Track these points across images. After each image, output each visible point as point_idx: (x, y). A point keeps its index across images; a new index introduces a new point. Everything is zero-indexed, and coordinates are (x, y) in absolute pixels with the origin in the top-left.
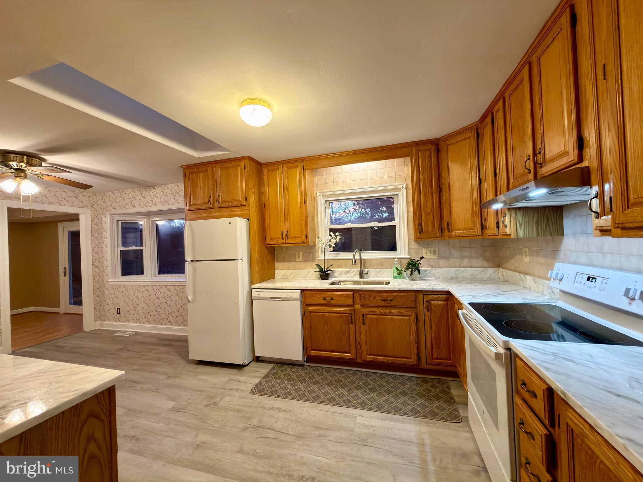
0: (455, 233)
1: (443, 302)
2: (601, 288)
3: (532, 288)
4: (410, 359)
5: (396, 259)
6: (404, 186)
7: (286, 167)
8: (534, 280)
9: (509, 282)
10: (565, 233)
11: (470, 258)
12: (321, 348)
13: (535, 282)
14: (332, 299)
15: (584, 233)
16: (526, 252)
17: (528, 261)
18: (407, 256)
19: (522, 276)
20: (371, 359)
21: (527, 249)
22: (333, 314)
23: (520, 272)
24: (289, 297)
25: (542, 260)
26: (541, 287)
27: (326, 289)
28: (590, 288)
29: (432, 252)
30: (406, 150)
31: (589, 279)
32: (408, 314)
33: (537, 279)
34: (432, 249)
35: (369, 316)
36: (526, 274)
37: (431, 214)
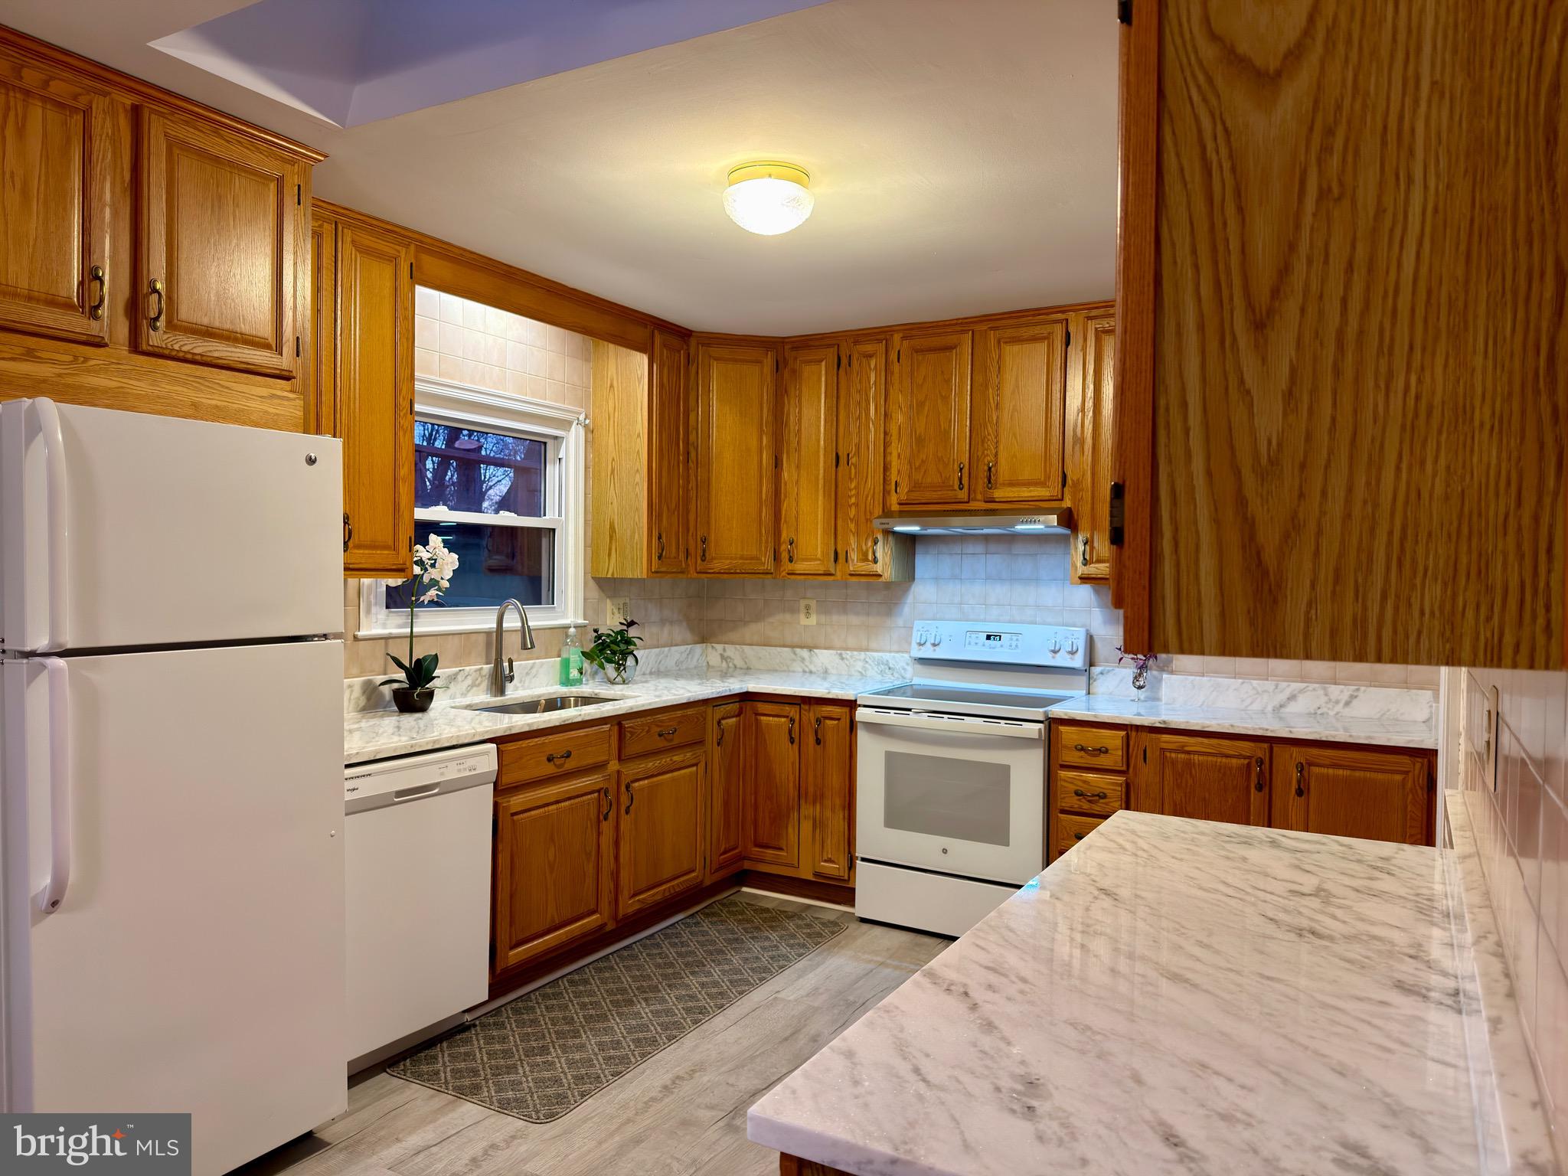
0: (717, 565)
1: (734, 719)
2: (1011, 646)
3: (831, 671)
4: (693, 871)
5: (572, 630)
6: (582, 417)
7: (353, 242)
8: (841, 654)
9: (748, 668)
10: (916, 577)
11: (672, 623)
12: (533, 931)
13: (843, 659)
14: (568, 755)
15: (954, 577)
16: (808, 608)
17: (815, 623)
18: (581, 621)
19: (805, 653)
20: (637, 907)
21: (813, 604)
22: (567, 803)
23: (792, 647)
24: (468, 773)
25: (854, 620)
26: (859, 666)
27: (558, 724)
28: (994, 648)
29: (622, 611)
30: (640, 333)
31: (988, 637)
32: (694, 761)
33: (847, 654)
34: (621, 601)
35: (636, 784)
36: (810, 648)
37: (676, 513)
